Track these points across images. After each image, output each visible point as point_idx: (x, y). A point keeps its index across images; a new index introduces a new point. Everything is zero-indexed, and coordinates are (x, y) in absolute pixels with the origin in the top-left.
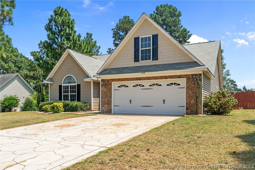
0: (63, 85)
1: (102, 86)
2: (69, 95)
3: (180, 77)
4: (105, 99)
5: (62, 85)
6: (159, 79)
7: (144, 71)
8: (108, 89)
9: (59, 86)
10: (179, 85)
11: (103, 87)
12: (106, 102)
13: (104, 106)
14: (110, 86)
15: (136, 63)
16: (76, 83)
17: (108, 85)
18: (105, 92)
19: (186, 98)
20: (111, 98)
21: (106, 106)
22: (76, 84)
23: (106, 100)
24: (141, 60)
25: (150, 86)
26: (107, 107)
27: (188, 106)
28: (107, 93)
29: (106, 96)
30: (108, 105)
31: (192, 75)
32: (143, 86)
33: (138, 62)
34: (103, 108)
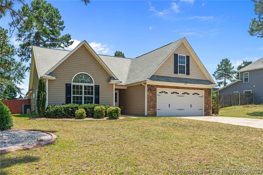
0: (73, 84)
1: (148, 90)
2: (82, 97)
3: (201, 89)
4: (150, 103)
5: (71, 84)
6: (190, 89)
7: (186, 83)
8: (153, 94)
9: (65, 84)
10: (199, 94)
11: (149, 92)
12: (152, 106)
13: (150, 110)
14: (155, 91)
15: (175, 74)
16: (93, 83)
17: (154, 91)
18: (151, 97)
19: (204, 104)
20: (156, 102)
21: (151, 109)
22: (93, 85)
23: (152, 104)
24: (179, 73)
25: (183, 94)
26: (153, 110)
27: (205, 109)
28: (152, 97)
29: (152, 101)
30: (154, 108)
31: (207, 89)
32: (178, 93)
33: (177, 74)
34: (149, 111)
